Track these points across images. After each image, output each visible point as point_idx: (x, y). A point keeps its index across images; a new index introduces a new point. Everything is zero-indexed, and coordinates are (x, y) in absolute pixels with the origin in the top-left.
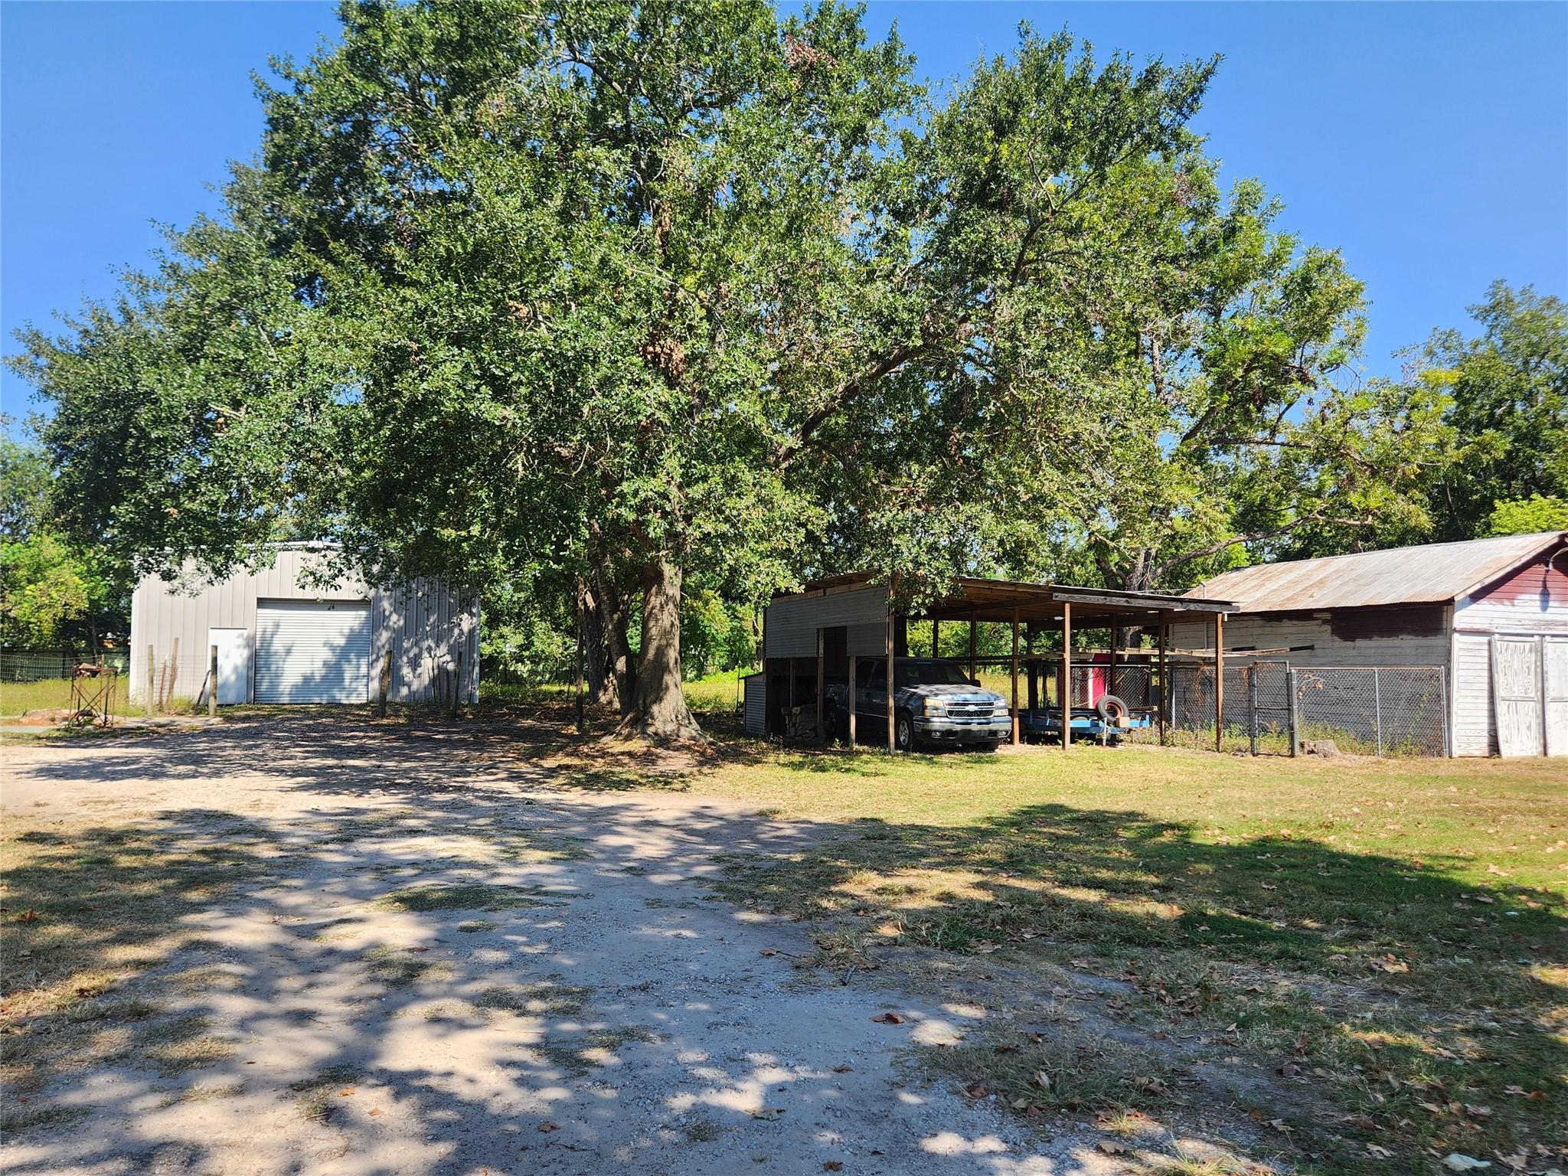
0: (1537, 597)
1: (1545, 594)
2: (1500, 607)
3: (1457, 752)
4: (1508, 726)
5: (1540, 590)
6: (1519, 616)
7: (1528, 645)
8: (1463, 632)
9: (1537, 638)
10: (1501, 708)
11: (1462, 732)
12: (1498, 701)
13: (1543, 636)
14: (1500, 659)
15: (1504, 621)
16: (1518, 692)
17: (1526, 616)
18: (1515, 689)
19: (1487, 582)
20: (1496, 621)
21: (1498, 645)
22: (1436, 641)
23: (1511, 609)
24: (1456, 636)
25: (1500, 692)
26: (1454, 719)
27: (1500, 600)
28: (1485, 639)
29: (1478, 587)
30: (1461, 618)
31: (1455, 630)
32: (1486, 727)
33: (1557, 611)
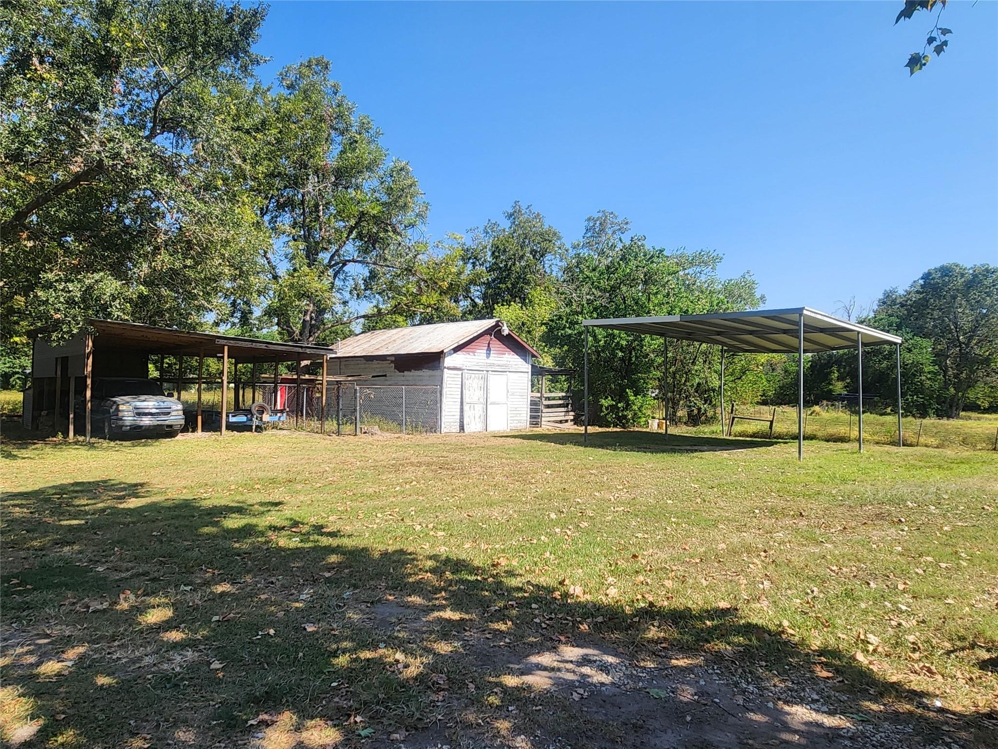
0: (485, 351)
1: (489, 349)
2: (468, 356)
3: (444, 430)
4: (469, 417)
5: (486, 348)
6: (477, 361)
7: (480, 376)
8: (449, 368)
9: (485, 372)
10: (466, 407)
11: (447, 420)
12: (465, 404)
13: (488, 371)
14: (467, 383)
15: (470, 363)
16: (475, 399)
17: (479, 361)
18: (473, 398)
19: (461, 343)
20: (465, 363)
21: (466, 375)
22: (436, 373)
23: (474, 357)
24: (446, 370)
25: (466, 399)
26: (443, 413)
27: (468, 353)
28: (460, 372)
29: (456, 345)
30: (448, 361)
31: (445, 368)
32: (458, 417)
33: (494, 358)
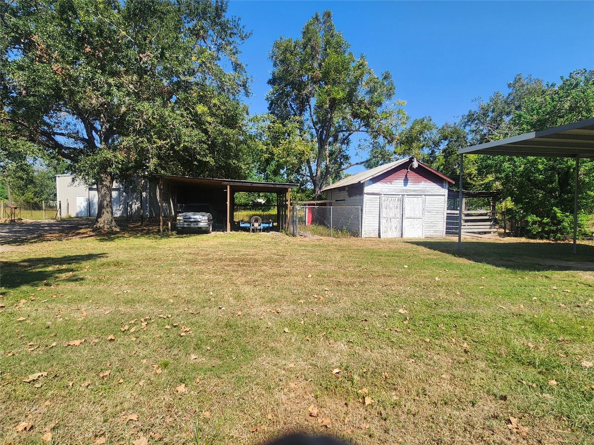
0: (402, 181)
1: (406, 180)
2: (386, 185)
3: (364, 236)
4: (386, 228)
5: (404, 179)
6: (393, 188)
7: (397, 199)
8: (368, 194)
9: (401, 196)
10: (384, 221)
11: (367, 229)
12: (382, 218)
13: (404, 195)
14: (384, 203)
15: (387, 190)
17: (397, 188)
18: (391, 214)
19: (375, 176)
20: (383, 190)
21: (383, 198)
22: (358, 197)
23: (391, 185)
24: (365, 195)
25: (384, 215)
26: (364, 225)
27: (386, 183)
28: (378, 196)
29: (371, 177)
30: (367, 189)
31: (365, 193)
32: (376, 227)
33: (411, 186)
